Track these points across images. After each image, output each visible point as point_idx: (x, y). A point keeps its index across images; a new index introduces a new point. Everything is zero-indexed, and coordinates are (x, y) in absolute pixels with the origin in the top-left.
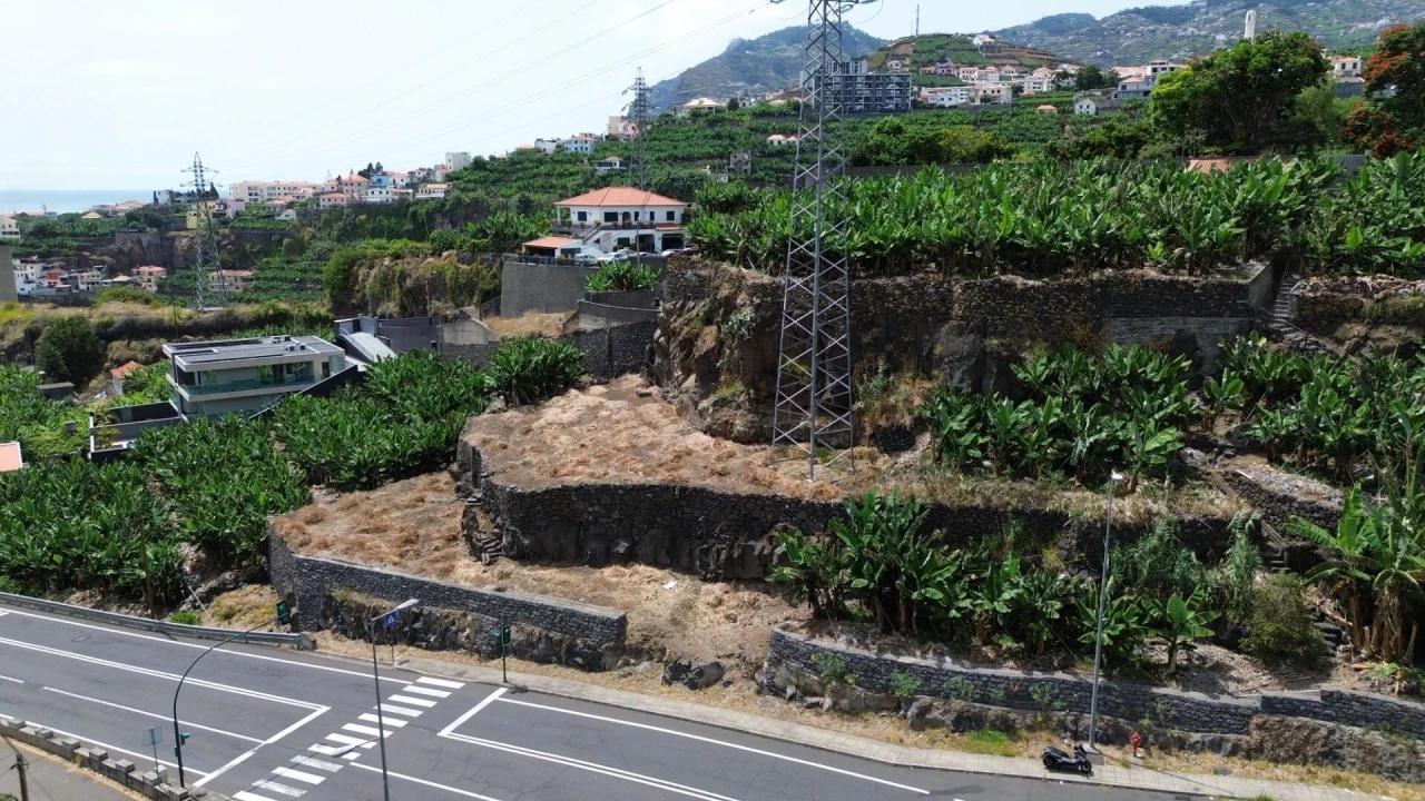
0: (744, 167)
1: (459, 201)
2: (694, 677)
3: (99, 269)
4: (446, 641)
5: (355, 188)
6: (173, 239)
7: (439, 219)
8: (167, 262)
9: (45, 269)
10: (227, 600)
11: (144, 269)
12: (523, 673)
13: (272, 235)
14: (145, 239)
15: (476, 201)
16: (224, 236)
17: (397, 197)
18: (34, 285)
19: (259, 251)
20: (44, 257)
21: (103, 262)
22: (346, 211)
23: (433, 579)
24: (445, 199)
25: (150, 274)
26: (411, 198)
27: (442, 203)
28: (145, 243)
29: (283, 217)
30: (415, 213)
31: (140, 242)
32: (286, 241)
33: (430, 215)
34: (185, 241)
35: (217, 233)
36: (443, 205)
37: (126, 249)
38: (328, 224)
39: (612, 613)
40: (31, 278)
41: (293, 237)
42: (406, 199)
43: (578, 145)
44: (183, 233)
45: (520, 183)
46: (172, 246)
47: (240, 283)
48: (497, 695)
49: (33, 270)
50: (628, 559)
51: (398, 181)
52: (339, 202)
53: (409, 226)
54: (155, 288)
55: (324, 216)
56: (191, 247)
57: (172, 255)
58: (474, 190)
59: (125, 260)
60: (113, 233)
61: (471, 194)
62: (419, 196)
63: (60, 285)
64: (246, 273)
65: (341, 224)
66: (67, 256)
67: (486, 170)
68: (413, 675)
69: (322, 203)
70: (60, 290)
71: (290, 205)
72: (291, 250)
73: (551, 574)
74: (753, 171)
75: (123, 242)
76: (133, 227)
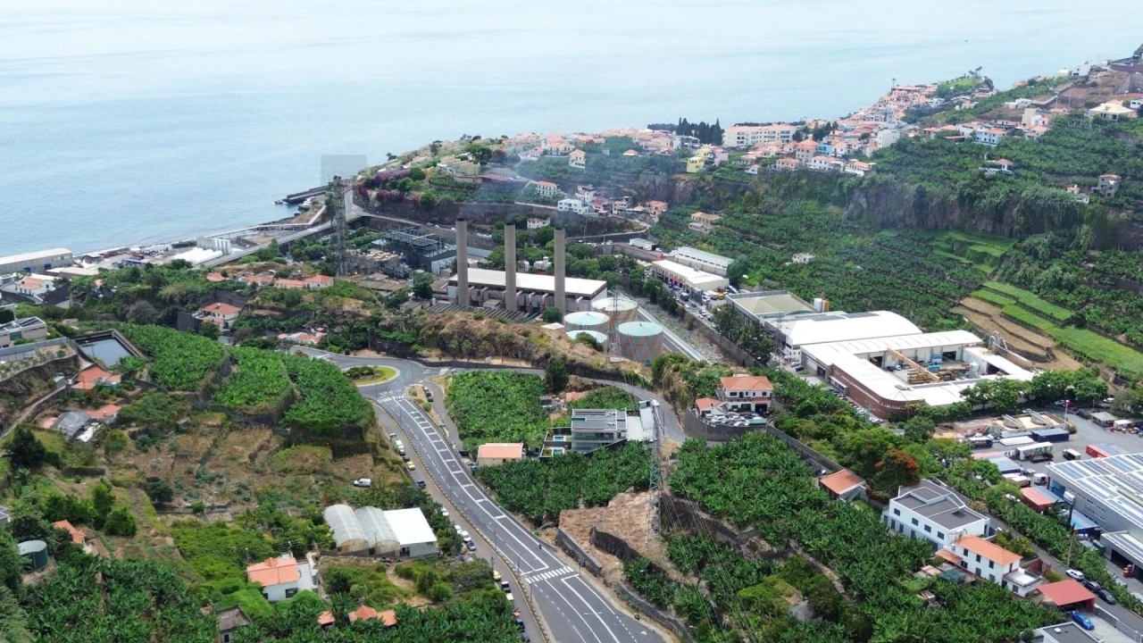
0: (1108, 191)
1: (873, 181)
2: (606, 584)
3: (627, 200)
4: (576, 560)
5: (805, 154)
6: (675, 181)
7: (857, 193)
8: (669, 199)
9: (595, 195)
10: (548, 530)
11: (654, 204)
12: (584, 572)
13: (738, 187)
14: (658, 180)
15: (886, 183)
16: (708, 183)
17: (832, 168)
18: (587, 208)
19: (728, 198)
20: (597, 185)
21: (630, 194)
22: (792, 175)
23: (578, 545)
24: (863, 178)
25: (656, 208)
26: (841, 170)
27: (861, 181)
28: (657, 183)
29: (750, 171)
30: (842, 183)
31: (654, 182)
32: (747, 193)
33: (851, 190)
34: (682, 184)
35: (704, 180)
36: (861, 183)
37: (645, 186)
38: (779, 182)
39: (599, 565)
40: (587, 201)
41: (752, 191)
42: (838, 171)
43: (987, 137)
44: (682, 176)
45: (925, 171)
46: (674, 186)
47: (709, 227)
48: (576, 576)
49: (589, 196)
50: (614, 554)
51: (838, 151)
52: (789, 166)
53: (836, 193)
54: (656, 220)
55: (777, 175)
56: (685, 189)
57: (673, 192)
58: (888, 172)
59: (643, 194)
60: (640, 172)
61: (885, 177)
62: (848, 170)
63: (602, 211)
64: (715, 217)
65: (787, 184)
66: (609, 186)
67: (905, 151)
68: (566, 565)
69: (777, 165)
70: (601, 214)
71: (758, 160)
72: (749, 199)
73: (598, 552)
74: (1117, 195)
75: (645, 180)
76: (652, 170)
